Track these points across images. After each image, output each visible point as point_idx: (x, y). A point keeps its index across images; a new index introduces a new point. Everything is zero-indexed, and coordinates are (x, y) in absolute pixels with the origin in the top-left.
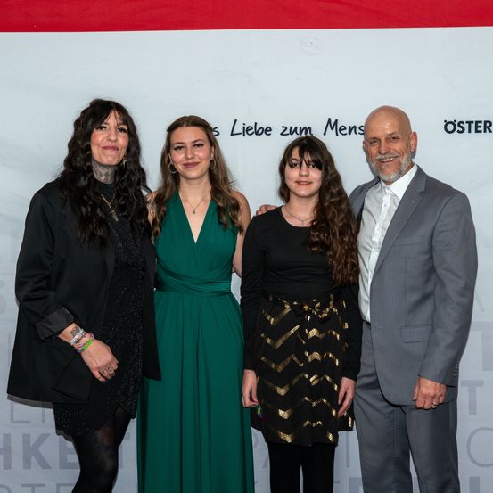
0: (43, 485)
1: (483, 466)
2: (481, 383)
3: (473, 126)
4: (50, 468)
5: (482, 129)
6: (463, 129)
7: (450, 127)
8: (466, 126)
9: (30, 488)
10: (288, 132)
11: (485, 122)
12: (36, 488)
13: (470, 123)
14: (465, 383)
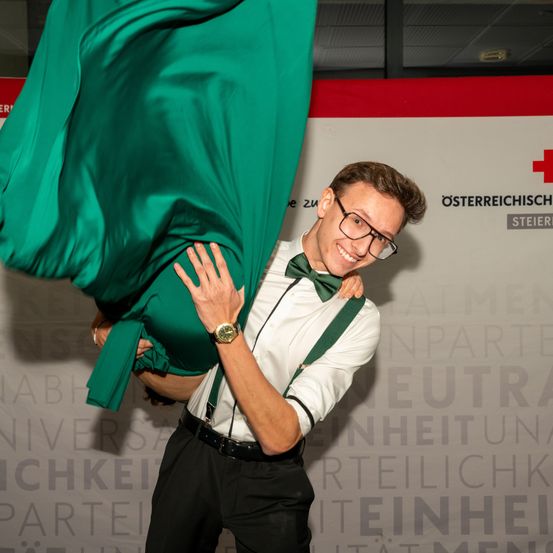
0: (101, 504)
1: (472, 487)
2: (471, 418)
3: (466, 200)
4: (106, 488)
5: (474, 203)
6: (458, 203)
7: (447, 201)
8: (460, 200)
9: (90, 506)
10: (310, 204)
11: (477, 197)
12: (95, 506)
13: (464, 198)
14: (457, 418)
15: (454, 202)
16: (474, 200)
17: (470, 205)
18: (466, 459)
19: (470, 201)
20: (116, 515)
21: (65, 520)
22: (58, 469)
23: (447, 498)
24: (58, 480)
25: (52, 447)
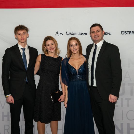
2: (130, 99)
13: (128, 32)
14: (126, 99)
15: (125, 33)
16: (131, 32)
17: (130, 34)
18: (129, 111)
19: (130, 33)
20: (22, 128)
21: (7, 130)
22: (5, 115)
23: (123, 123)
24: (5, 118)
25: (3, 108)
